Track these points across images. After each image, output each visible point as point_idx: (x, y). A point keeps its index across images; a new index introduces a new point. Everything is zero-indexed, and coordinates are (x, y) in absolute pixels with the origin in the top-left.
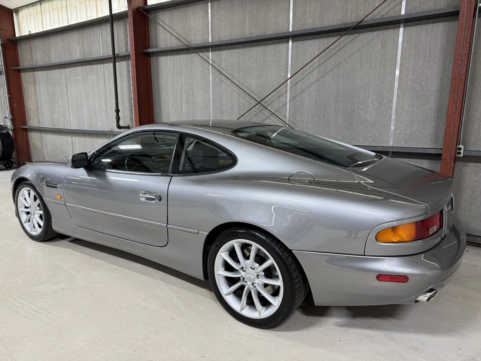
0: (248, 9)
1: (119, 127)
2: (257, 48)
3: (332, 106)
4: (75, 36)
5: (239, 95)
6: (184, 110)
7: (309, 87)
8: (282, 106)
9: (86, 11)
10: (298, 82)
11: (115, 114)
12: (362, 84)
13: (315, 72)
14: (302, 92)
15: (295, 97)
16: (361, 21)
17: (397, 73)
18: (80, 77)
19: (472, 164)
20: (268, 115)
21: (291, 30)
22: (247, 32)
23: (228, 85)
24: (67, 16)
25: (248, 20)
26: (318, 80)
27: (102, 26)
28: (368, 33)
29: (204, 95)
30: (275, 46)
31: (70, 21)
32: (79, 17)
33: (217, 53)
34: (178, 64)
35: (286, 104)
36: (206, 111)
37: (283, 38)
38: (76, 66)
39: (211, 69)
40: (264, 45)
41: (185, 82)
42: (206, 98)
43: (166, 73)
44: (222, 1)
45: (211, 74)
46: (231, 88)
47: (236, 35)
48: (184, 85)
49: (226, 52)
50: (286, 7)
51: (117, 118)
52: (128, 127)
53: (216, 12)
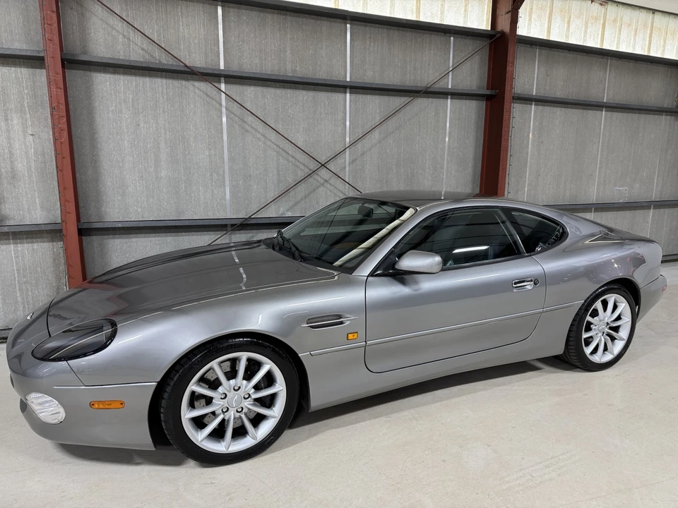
0: (289, 36)
2: (304, 92)
3: (394, 171)
5: (277, 152)
6: (163, 174)
7: (370, 149)
8: (340, 170)
10: (358, 143)
12: (420, 149)
13: (377, 133)
14: (363, 154)
15: (356, 160)
17: (447, 139)
20: (322, 181)
21: (348, 79)
22: (289, 68)
23: (259, 139)
25: (289, 52)
26: (380, 142)
28: (425, 99)
29: (210, 150)
30: (329, 94)
33: (235, 88)
34: (149, 94)
35: (345, 168)
36: (215, 176)
37: (340, 87)
39: (224, 110)
40: (315, 90)
41: (167, 125)
42: (215, 155)
43: (116, 106)
44: (244, 11)
45: (224, 119)
46: (264, 143)
47: (269, 67)
48: (163, 131)
49: (253, 88)
50: (343, 49)
53: (232, 24)
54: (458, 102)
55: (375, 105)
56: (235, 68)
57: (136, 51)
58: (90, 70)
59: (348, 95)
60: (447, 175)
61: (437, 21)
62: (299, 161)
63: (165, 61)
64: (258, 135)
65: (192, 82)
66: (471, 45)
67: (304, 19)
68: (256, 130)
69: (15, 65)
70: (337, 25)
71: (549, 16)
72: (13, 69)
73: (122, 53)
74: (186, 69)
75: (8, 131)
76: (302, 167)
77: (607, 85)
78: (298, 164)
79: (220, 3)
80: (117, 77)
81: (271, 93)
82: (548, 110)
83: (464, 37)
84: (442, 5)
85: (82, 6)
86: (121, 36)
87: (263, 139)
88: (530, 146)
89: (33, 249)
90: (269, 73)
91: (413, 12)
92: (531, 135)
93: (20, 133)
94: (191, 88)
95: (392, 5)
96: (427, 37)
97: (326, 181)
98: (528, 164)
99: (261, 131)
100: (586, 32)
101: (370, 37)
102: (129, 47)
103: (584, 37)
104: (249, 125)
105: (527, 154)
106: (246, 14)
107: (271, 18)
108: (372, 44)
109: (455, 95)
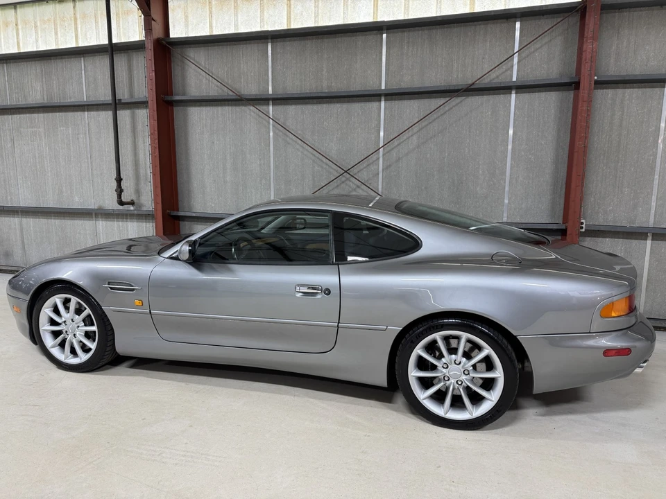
0: (325, 56)
1: (121, 203)
2: (339, 105)
3: (436, 177)
4: (35, 68)
5: (314, 161)
6: (228, 179)
7: (407, 154)
8: (373, 176)
9: (56, 34)
10: (393, 149)
11: (115, 184)
12: (471, 153)
13: (415, 138)
14: (399, 160)
15: (390, 166)
16: (473, 84)
18: (41, 130)
19: (589, 238)
20: (354, 187)
21: (383, 87)
22: (325, 84)
23: (298, 149)
24: (18, 38)
25: (325, 71)
26: (418, 147)
27: (86, 58)
28: (477, 97)
29: (260, 160)
30: (363, 104)
31: (21, 45)
32: (40, 42)
33: (280, 108)
34: (220, 119)
35: (378, 174)
36: (264, 181)
37: (375, 96)
38: (33, 113)
39: (271, 127)
40: (348, 102)
41: (231, 142)
42: (264, 164)
43: (200, 130)
44: (288, 43)
45: (271, 134)
46: (302, 152)
47: (309, 87)
48: (228, 146)
49: (294, 107)
50: (378, 59)
51: (120, 191)
52: (132, 203)
53: (279, 55)
54: (526, 96)
55: (413, 109)
56: (281, 92)
58: (187, 106)
59: (383, 103)
60: (510, 182)
61: (499, 7)
62: (331, 168)
63: (226, 93)
64: (298, 147)
67: (340, 39)
70: (371, 38)
73: (205, 91)
74: (237, 97)
78: (332, 171)
79: (270, 40)
80: (201, 108)
81: (309, 109)
83: (538, 17)
87: (301, 149)
90: (308, 92)
91: (465, 5)
94: (248, 111)
95: (439, 4)
96: (481, 28)
97: (358, 187)
98: (657, 170)
101: (408, 42)
105: (655, 155)
106: (289, 45)
107: (310, 44)
108: (411, 48)
109: (522, 88)
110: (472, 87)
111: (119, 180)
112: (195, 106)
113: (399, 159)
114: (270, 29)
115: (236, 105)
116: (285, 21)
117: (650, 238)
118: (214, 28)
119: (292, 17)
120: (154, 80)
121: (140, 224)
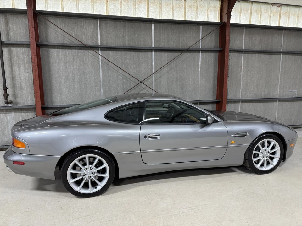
0: (127, 30)
1: (7, 103)
2: (134, 53)
3: (175, 84)
5: (122, 77)
6: (76, 86)
7: (164, 75)
8: (150, 84)
10: (158, 72)
11: (3, 92)
12: (187, 74)
13: (166, 68)
15: (157, 79)
20: (142, 89)
21: (153, 47)
22: (127, 43)
23: (115, 72)
25: (127, 37)
26: (168, 72)
29: (95, 77)
30: (145, 53)
33: (105, 52)
34: (71, 56)
35: (152, 83)
37: (150, 50)
39: (100, 61)
40: (138, 52)
41: (78, 68)
42: (97, 79)
43: (58, 61)
45: (100, 63)
46: (117, 73)
47: (119, 43)
48: (76, 70)
49: (112, 52)
50: (150, 34)
51: (6, 95)
52: (11, 103)
53: (103, 27)
54: (204, 54)
55: (165, 57)
56: (105, 44)
57: (66, 40)
58: (49, 48)
59: (153, 53)
60: (200, 85)
61: (194, 20)
62: (132, 80)
63: (77, 43)
64: (115, 70)
65: (87, 51)
66: (211, 29)
67: (134, 23)
68: (113, 68)
69: (22, 47)
70: (148, 25)
71: (250, 13)
72: (21, 49)
73: (60, 41)
74: (84, 46)
75: (19, 71)
76: (133, 83)
77: (283, 43)
78: (132, 82)
79: (98, 19)
80: (59, 50)
81: (120, 53)
82: (250, 55)
84: (196, 13)
85: (46, 24)
86: (60, 35)
87: (116, 72)
88: (242, 72)
89: (28, 115)
90: (119, 45)
91: (182, 17)
92: (242, 67)
93: (24, 72)
94: (87, 53)
95: (173, 14)
96: (189, 27)
97: (144, 89)
98: (241, 80)
99: (116, 69)
100: (270, 19)
101: (163, 29)
102: (63, 38)
103: (270, 21)
104: (111, 67)
105: (241, 75)
106: (109, 23)
107: (119, 24)
108: (164, 31)
109: (203, 51)
110: (189, 49)
111: (5, 89)
112: (54, 48)
113: (160, 77)
114: (98, 14)
115: (80, 49)
116: (105, 11)
117: (240, 102)
118: (64, 8)
119: (109, 10)
120: (34, 32)
121: (17, 114)
